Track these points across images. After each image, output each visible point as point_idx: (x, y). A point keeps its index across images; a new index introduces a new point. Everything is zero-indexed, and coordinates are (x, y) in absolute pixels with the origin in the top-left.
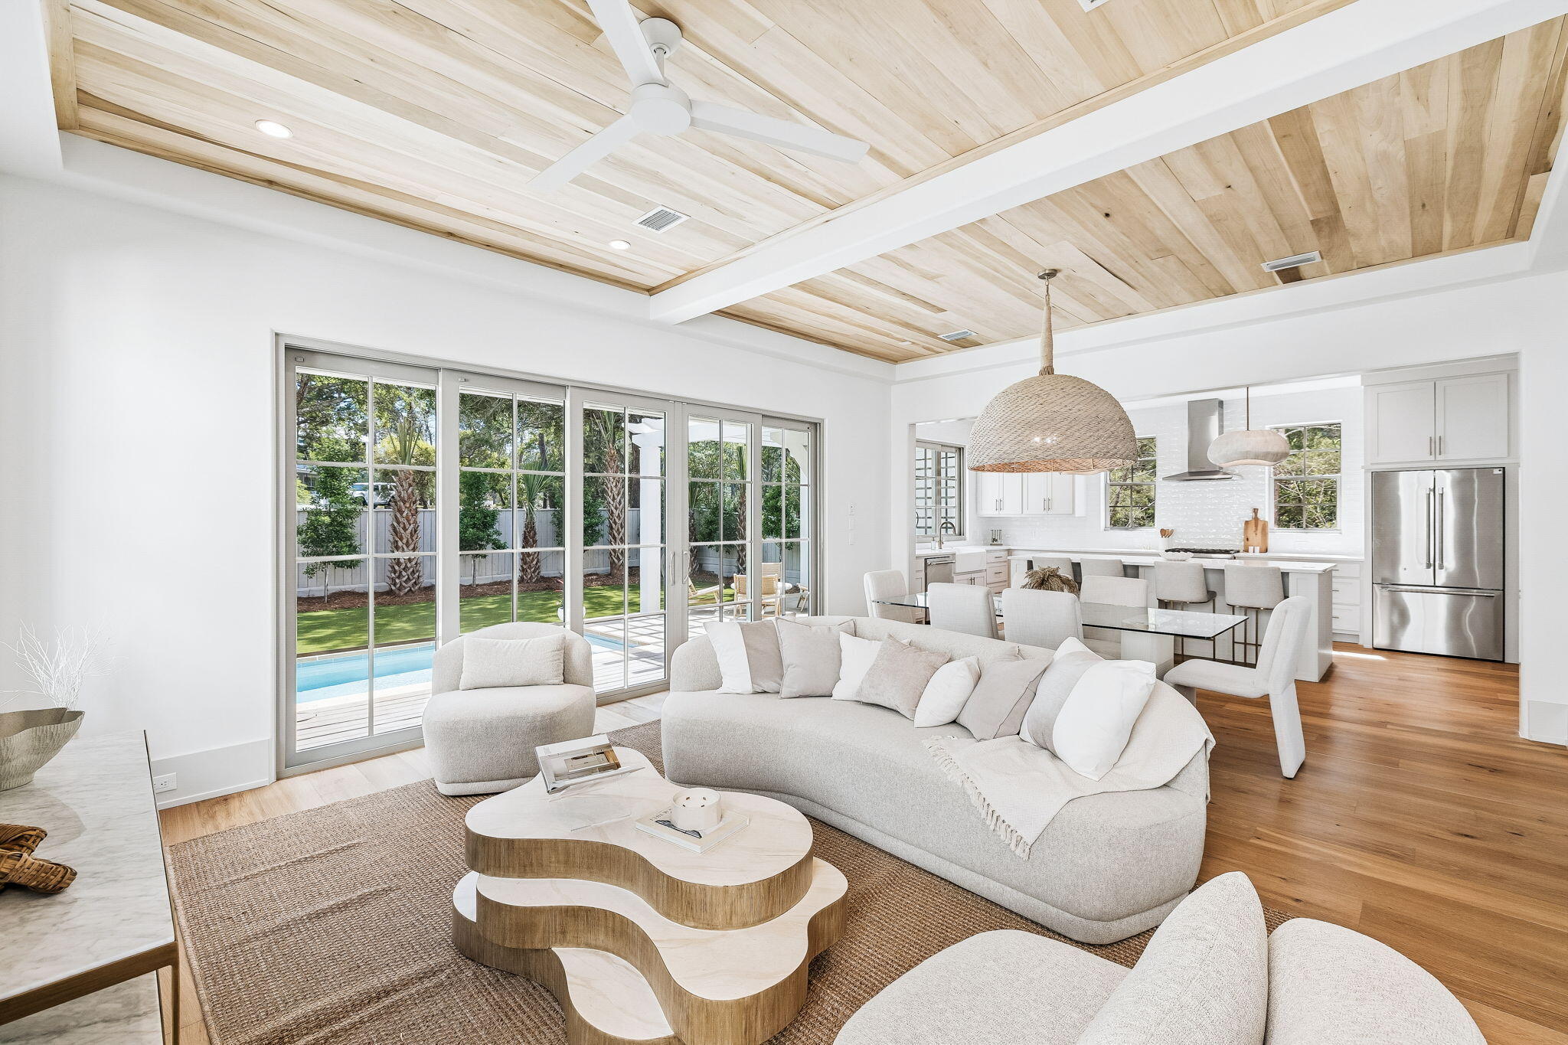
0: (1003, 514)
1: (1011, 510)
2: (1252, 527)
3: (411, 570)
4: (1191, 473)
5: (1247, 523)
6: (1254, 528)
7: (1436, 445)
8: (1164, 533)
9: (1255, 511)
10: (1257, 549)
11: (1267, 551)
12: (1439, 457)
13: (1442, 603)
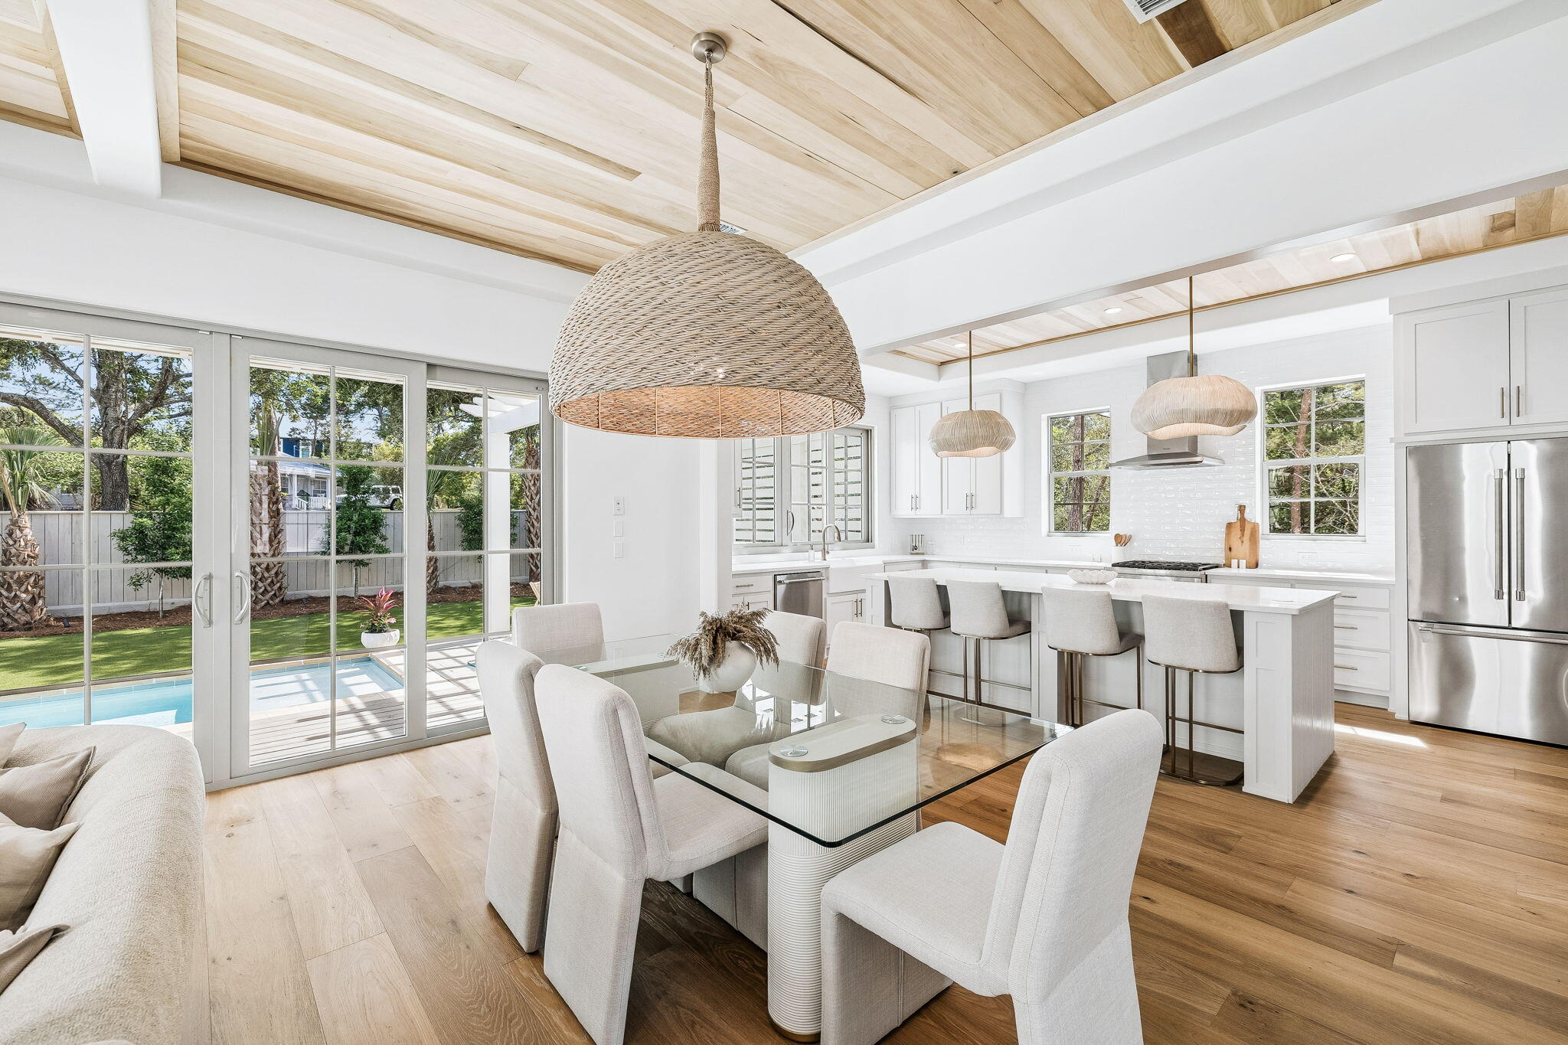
0: (921, 513)
1: (929, 509)
2: (1236, 532)
3: (269, 580)
4: (1152, 457)
5: (1229, 525)
6: (1239, 533)
7: (1512, 401)
8: (1121, 540)
9: (1242, 509)
10: (1243, 563)
11: (1257, 567)
12: (1515, 420)
13: (1525, 655)
